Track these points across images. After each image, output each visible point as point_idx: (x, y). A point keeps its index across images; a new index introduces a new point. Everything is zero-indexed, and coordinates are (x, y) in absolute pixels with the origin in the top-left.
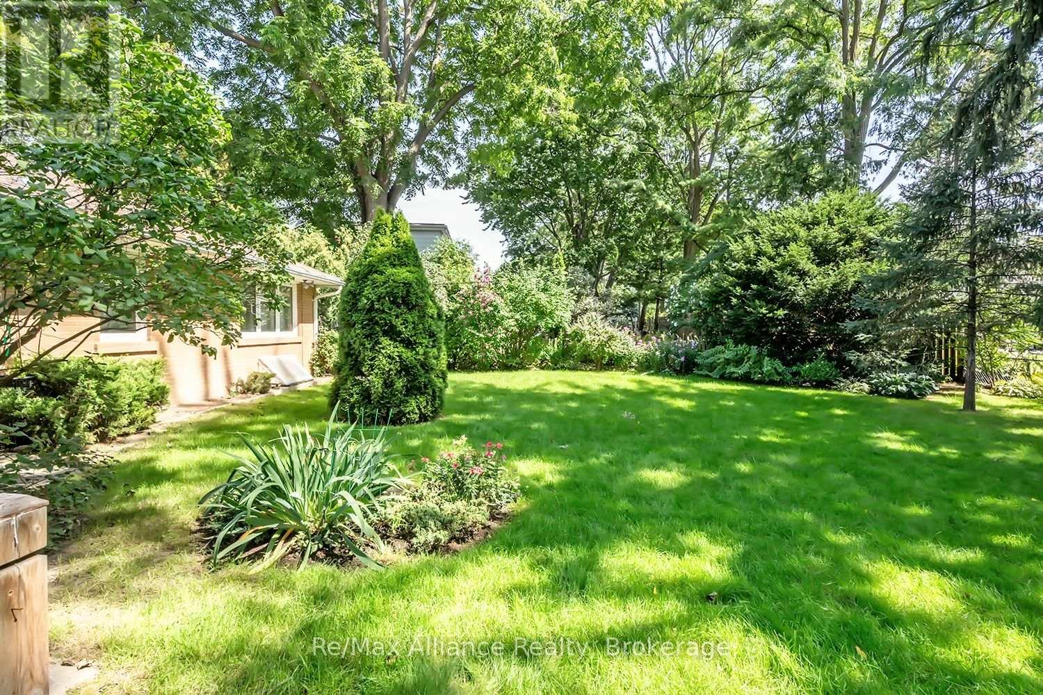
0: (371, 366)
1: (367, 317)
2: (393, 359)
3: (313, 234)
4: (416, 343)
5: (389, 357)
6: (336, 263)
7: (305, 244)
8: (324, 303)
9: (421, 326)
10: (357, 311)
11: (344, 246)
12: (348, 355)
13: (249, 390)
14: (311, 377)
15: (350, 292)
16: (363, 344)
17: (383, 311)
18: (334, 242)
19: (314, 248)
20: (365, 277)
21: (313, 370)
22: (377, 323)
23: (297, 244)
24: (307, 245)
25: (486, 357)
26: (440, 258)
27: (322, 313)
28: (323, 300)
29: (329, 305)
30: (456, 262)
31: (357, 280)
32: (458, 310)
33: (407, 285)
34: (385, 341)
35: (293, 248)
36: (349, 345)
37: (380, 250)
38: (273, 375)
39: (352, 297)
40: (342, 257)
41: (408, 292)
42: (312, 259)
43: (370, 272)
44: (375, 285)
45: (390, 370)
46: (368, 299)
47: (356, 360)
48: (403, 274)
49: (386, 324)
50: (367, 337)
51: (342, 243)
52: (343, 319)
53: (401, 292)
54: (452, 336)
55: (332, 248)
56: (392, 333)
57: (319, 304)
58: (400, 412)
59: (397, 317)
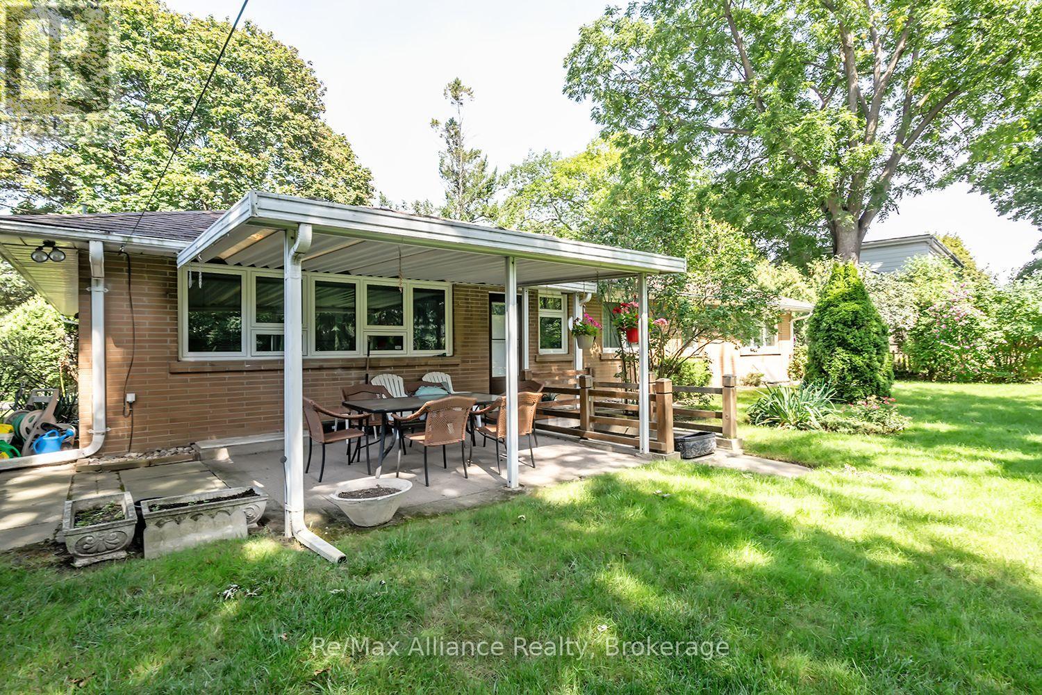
0: (830, 365)
1: (827, 334)
2: (846, 361)
3: (789, 270)
4: (862, 351)
5: (842, 360)
6: (808, 291)
7: (782, 279)
8: (798, 324)
9: (867, 339)
10: (819, 331)
11: (814, 276)
12: (814, 359)
13: (747, 383)
14: (788, 379)
15: (815, 319)
16: (823, 352)
17: (838, 331)
18: (807, 273)
19: (790, 281)
20: (825, 309)
21: (790, 376)
22: (833, 338)
23: (777, 280)
24: (784, 280)
25: (965, 369)
26: (912, 277)
27: (797, 332)
28: (797, 321)
29: (802, 325)
30: (930, 279)
31: (820, 312)
32: (932, 324)
33: (855, 313)
34: (839, 350)
35: (773, 283)
36: (815, 352)
37: (836, 291)
38: (763, 375)
39: (817, 322)
40: (814, 285)
41: (856, 317)
42: (788, 290)
43: (828, 306)
44: (831, 314)
45: (843, 369)
46: (827, 323)
47: (819, 362)
48: (852, 306)
49: (840, 339)
50: (826, 347)
51: (813, 274)
52: (810, 336)
53: (850, 318)
54: (924, 348)
55: (805, 279)
56: (843, 344)
57: (795, 325)
58: (851, 396)
59: (848, 334)
